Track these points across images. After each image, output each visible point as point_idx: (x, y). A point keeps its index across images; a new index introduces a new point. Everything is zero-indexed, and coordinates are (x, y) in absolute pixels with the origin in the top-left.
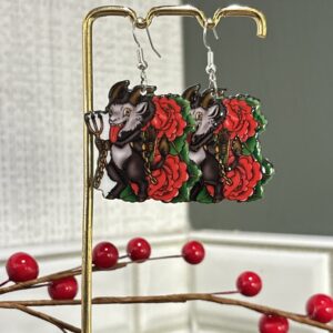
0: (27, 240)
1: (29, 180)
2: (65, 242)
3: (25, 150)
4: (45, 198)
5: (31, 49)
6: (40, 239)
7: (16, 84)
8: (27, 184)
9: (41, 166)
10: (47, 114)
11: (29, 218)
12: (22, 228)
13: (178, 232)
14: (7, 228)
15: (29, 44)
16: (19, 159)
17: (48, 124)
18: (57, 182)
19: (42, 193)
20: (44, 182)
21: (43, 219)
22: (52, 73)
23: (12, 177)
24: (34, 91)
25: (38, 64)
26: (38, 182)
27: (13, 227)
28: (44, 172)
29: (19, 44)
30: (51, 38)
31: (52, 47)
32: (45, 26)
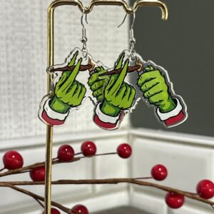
0: (24, 135)
1: (26, 96)
3: (23, 77)
5: (28, 11)
6: (32, 134)
7: (17, 34)
8: (24, 99)
9: (33, 87)
10: (38, 53)
11: (25, 121)
12: (20, 127)
14: (11, 127)
15: (26, 7)
16: (19, 83)
17: (38, 59)
19: (33, 105)
20: (35, 97)
22: (41, 26)
23: (14, 94)
24: (29, 38)
25: (32, 20)
26: (31, 97)
27: (15, 126)
28: (35, 91)
29: (20, 8)
30: (41, 3)
31: (41, 9)
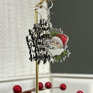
0: (1, 76)
1: (2, 58)
2: (13, 77)
4: (7, 63)
5: (3, 18)
6: (5, 76)
9: (6, 54)
10: (7, 38)
11: (2, 69)
13: (47, 74)
17: (8, 41)
18: (11, 58)
19: (6, 62)
20: (7, 59)
21: (6, 70)
22: (9, 25)
24: (4, 31)
25: (5, 23)
28: (6, 55)
30: (8, 15)
31: (9, 18)
32: (7, 11)
